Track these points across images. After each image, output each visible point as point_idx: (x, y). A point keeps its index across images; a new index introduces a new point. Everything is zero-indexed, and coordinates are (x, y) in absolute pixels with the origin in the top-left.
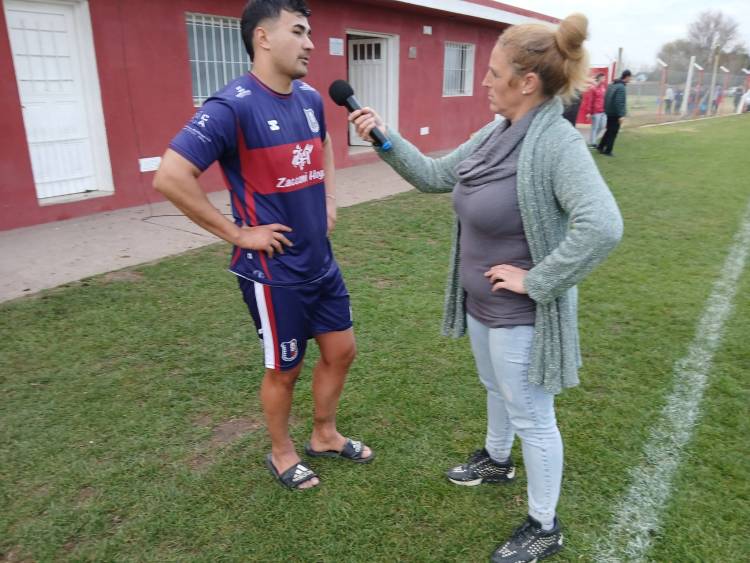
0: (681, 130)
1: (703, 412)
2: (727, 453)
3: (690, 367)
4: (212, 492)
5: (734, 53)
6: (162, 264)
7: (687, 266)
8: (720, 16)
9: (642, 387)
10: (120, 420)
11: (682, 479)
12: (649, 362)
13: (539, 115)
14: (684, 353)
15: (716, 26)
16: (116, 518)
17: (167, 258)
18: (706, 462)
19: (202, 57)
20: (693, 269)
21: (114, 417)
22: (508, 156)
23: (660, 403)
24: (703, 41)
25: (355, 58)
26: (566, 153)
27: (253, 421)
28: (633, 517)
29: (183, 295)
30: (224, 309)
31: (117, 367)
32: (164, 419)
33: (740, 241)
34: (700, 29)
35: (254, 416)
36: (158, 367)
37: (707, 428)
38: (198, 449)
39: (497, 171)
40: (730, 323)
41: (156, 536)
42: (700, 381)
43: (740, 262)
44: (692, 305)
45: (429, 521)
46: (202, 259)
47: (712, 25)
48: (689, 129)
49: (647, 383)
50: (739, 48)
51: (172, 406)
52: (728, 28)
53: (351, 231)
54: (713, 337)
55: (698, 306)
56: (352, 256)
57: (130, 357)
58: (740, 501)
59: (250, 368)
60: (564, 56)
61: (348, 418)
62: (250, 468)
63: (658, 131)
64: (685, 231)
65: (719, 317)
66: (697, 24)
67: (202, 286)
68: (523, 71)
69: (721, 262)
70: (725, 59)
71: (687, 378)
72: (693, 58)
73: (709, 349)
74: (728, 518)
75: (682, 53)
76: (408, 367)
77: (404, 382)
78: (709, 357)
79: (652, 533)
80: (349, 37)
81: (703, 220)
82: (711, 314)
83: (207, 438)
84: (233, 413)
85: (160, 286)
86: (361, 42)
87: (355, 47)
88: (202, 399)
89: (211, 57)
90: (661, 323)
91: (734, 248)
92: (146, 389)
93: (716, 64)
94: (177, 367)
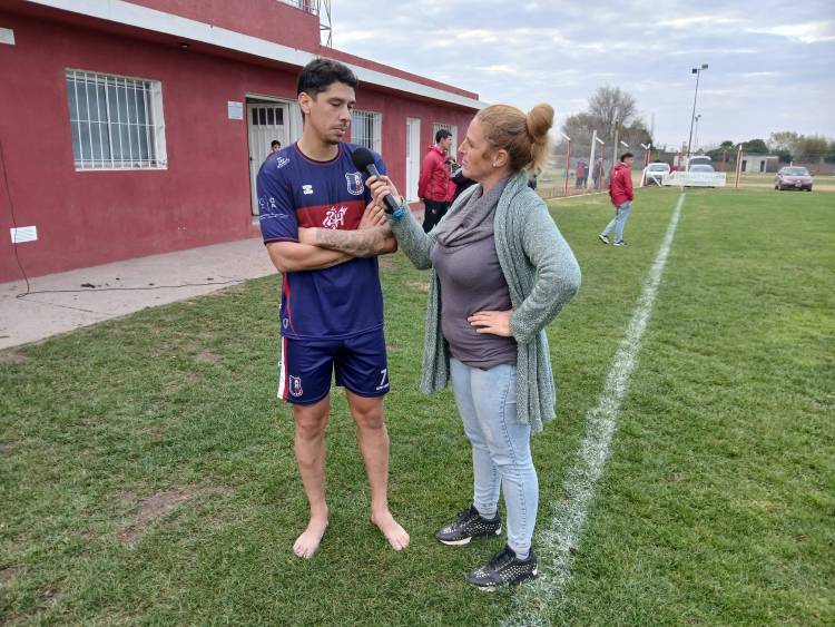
0: (588, 202)
1: (612, 452)
2: (634, 483)
3: (600, 415)
4: (149, 560)
5: (633, 128)
6: (50, 343)
7: (595, 328)
8: (618, 92)
9: (558, 434)
10: (32, 503)
11: (596, 508)
12: (563, 413)
13: (509, 185)
14: (595, 404)
15: (615, 102)
16: (47, 593)
17: (54, 337)
18: (616, 492)
19: (83, 116)
20: (601, 331)
21: (26, 499)
22: (483, 220)
23: (575, 447)
24: (605, 116)
25: (255, 123)
26: (532, 215)
27: (181, 493)
28: (556, 542)
29: (81, 374)
30: (130, 387)
31: (17, 451)
32: (83, 498)
33: (642, 305)
34: (601, 105)
35: (181, 489)
36: (66, 448)
37: (616, 464)
38: (126, 523)
39: (475, 233)
40: (634, 376)
41: (96, 605)
42: (609, 426)
43: (643, 323)
44: (601, 362)
45: (373, 562)
46: (97, 337)
47: (611, 101)
48: (595, 202)
49: (563, 430)
50: (637, 124)
51: (89, 485)
52: (626, 104)
53: (263, 303)
54: (620, 389)
55: (606, 363)
56: (268, 328)
57: (30, 441)
58: (645, 520)
59: (170, 444)
60: (532, 140)
61: (282, 483)
62: (185, 535)
63: (566, 204)
64: (593, 297)
65: (624, 371)
66: (597, 98)
67: (100, 364)
68: (495, 147)
69: (624, 323)
70: (625, 133)
71: (598, 424)
72: (595, 132)
73: (616, 399)
74: (635, 534)
75: (585, 127)
76: (339, 431)
77: (337, 444)
78: (617, 405)
79: (573, 551)
80: (248, 100)
81: (608, 287)
82: (617, 369)
83: (134, 512)
84: (158, 487)
85: (52, 367)
86: (262, 106)
87: (254, 111)
88: (122, 476)
89: (94, 117)
90: (574, 379)
91: (637, 311)
92: (55, 470)
93: (616, 138)
94: (86, 447)
